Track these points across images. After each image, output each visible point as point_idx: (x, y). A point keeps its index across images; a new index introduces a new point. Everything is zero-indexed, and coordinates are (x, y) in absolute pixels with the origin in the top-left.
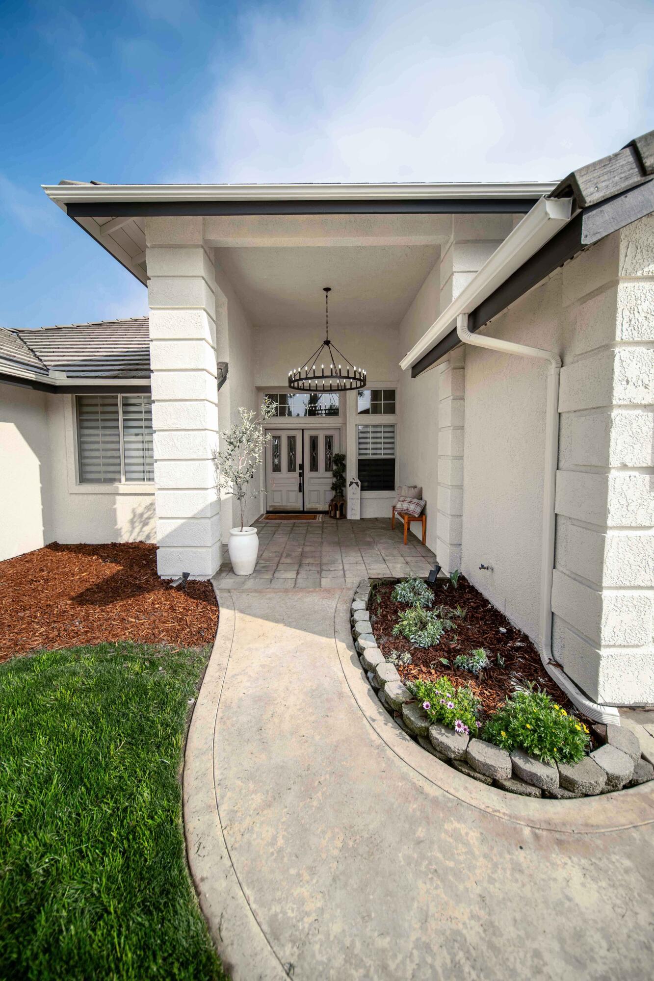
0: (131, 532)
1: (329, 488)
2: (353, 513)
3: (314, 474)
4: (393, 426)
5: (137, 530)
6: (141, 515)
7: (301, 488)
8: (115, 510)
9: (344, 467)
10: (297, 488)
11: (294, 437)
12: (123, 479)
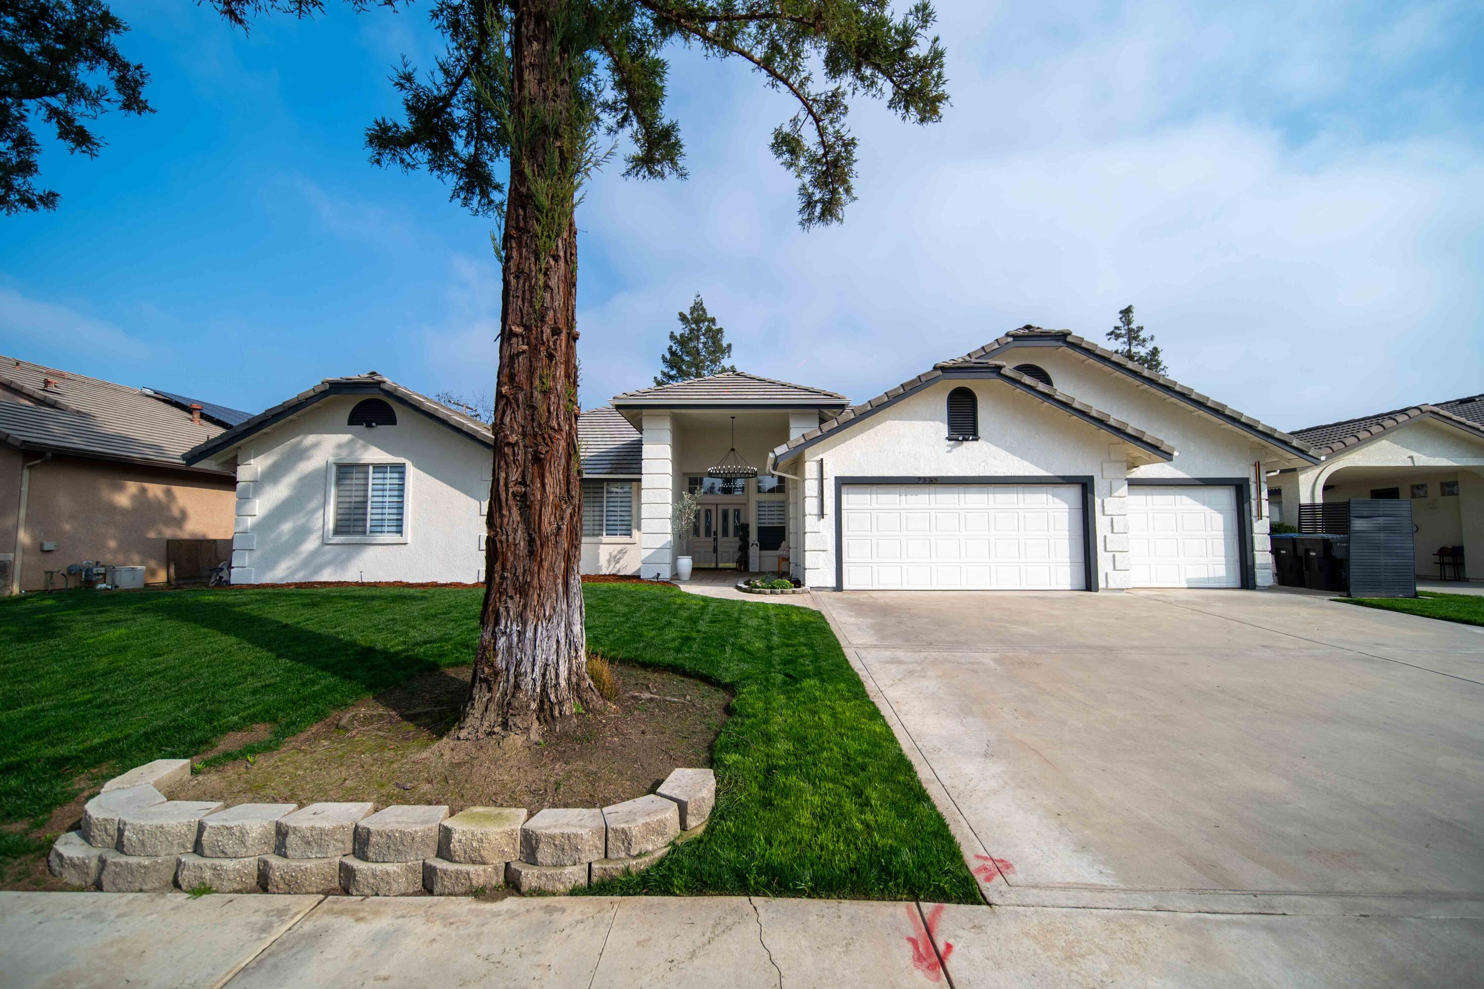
0: (608, 568)
1: (736, 549)
2: (754, 566)
3: (725, 539)
4: (783, 502)
5: (611, 567)
6: (615, 557)
7: (715, 550)
8: (599, 553)
9: (747, 534)
10: (712, 550)
11: (710, 511)
12: (604, 533)
